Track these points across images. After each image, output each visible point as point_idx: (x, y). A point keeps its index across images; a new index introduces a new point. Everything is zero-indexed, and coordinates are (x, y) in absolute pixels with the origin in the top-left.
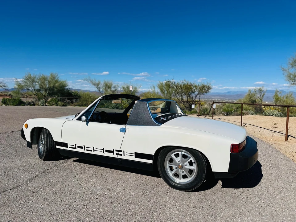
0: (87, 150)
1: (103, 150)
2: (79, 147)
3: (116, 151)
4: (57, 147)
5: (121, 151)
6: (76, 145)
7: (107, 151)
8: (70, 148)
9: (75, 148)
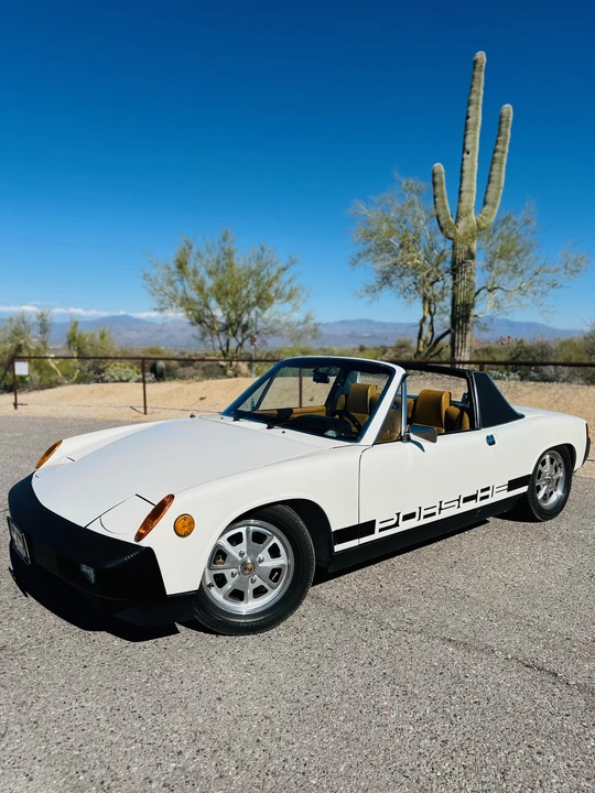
0: (425, 517)
1: (459, 500)
2: (406, 518)
3: (483, 491)
4: (338, 548)
5: (488, 489)
6: (398, 514)
7: (467, 500)
8: (381, 530)
9: (397, 525)
